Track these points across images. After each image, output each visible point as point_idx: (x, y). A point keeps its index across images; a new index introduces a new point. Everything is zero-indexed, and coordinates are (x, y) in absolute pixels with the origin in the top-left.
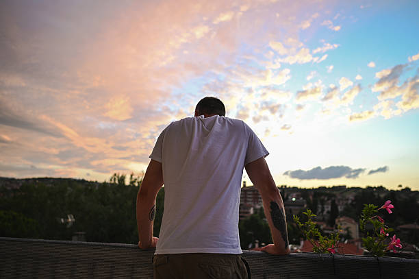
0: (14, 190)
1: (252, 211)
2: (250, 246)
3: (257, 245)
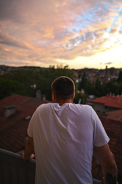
0: (15, 71)
1: (109, 79)
2: (108, 95)
3: (111, 95)
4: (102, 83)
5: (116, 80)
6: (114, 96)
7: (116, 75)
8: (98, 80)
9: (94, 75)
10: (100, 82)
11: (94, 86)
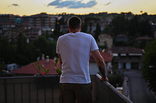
2: (38, 59)
3: (43, 58)
4: (28, 41)
5: (49, 33)
6: (48, 60)
7: (50, 26)
8: (21, 34)
9: (13, 26)
10: (26, 39)
11: (15, 46)
